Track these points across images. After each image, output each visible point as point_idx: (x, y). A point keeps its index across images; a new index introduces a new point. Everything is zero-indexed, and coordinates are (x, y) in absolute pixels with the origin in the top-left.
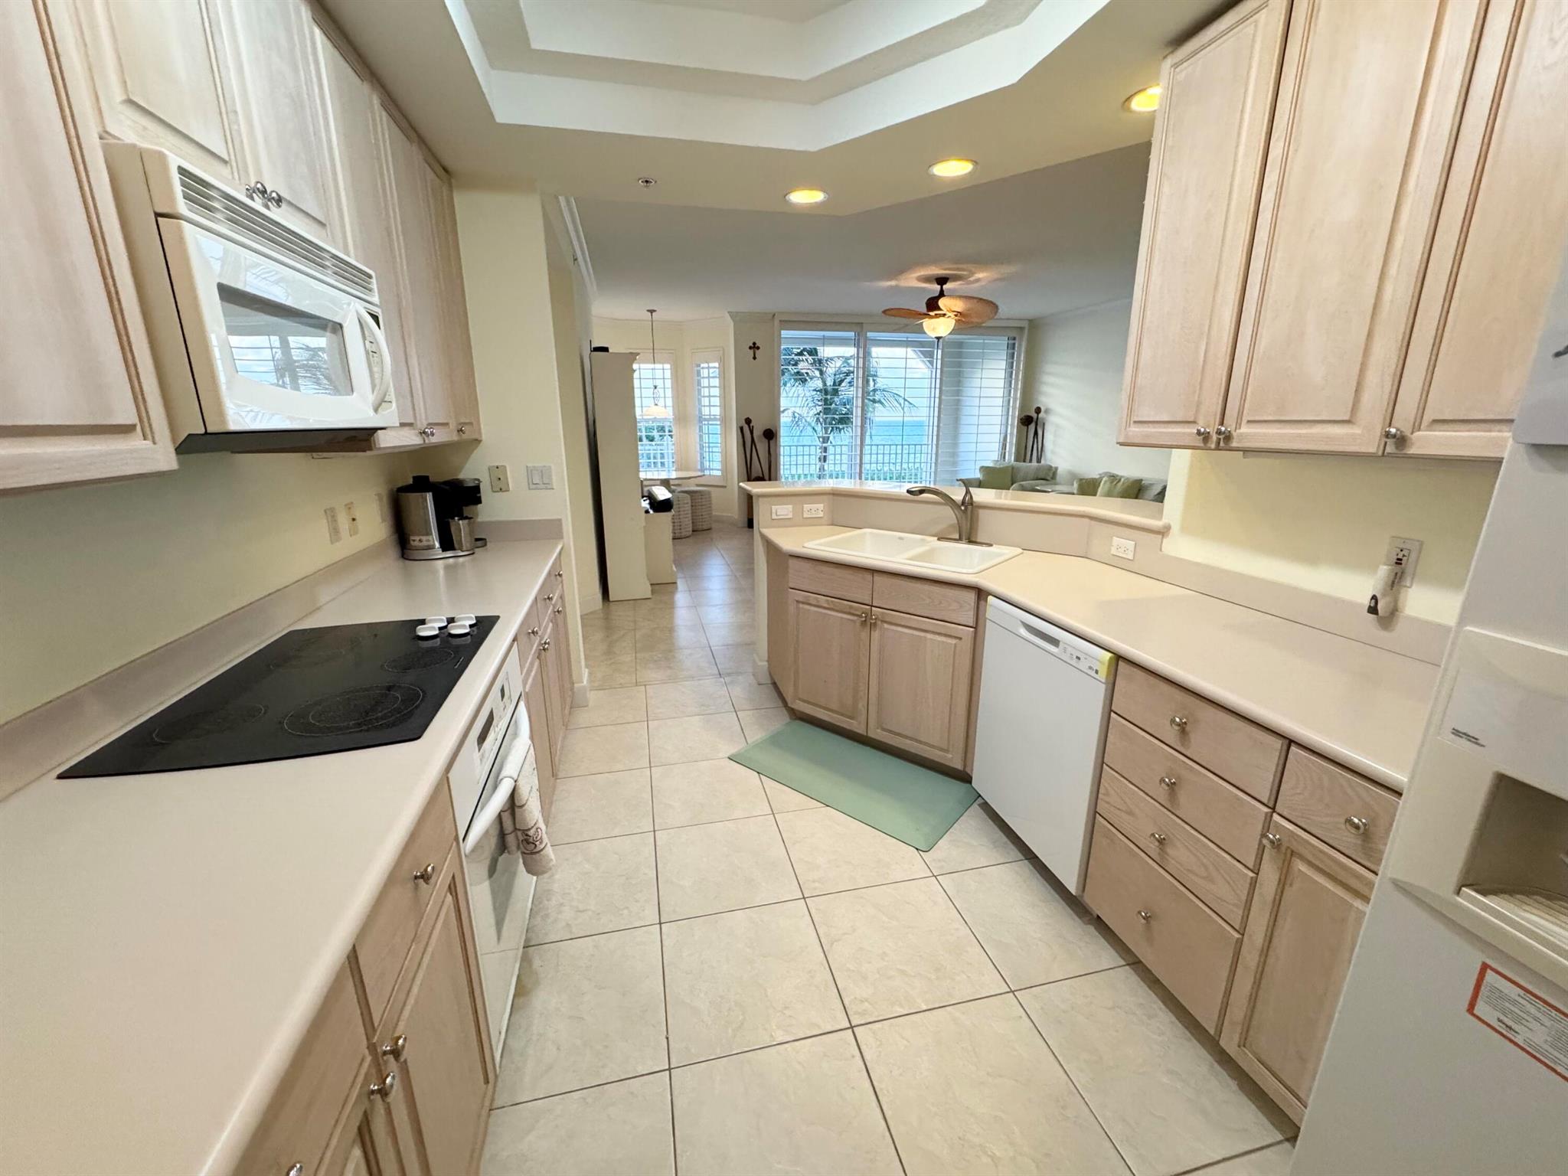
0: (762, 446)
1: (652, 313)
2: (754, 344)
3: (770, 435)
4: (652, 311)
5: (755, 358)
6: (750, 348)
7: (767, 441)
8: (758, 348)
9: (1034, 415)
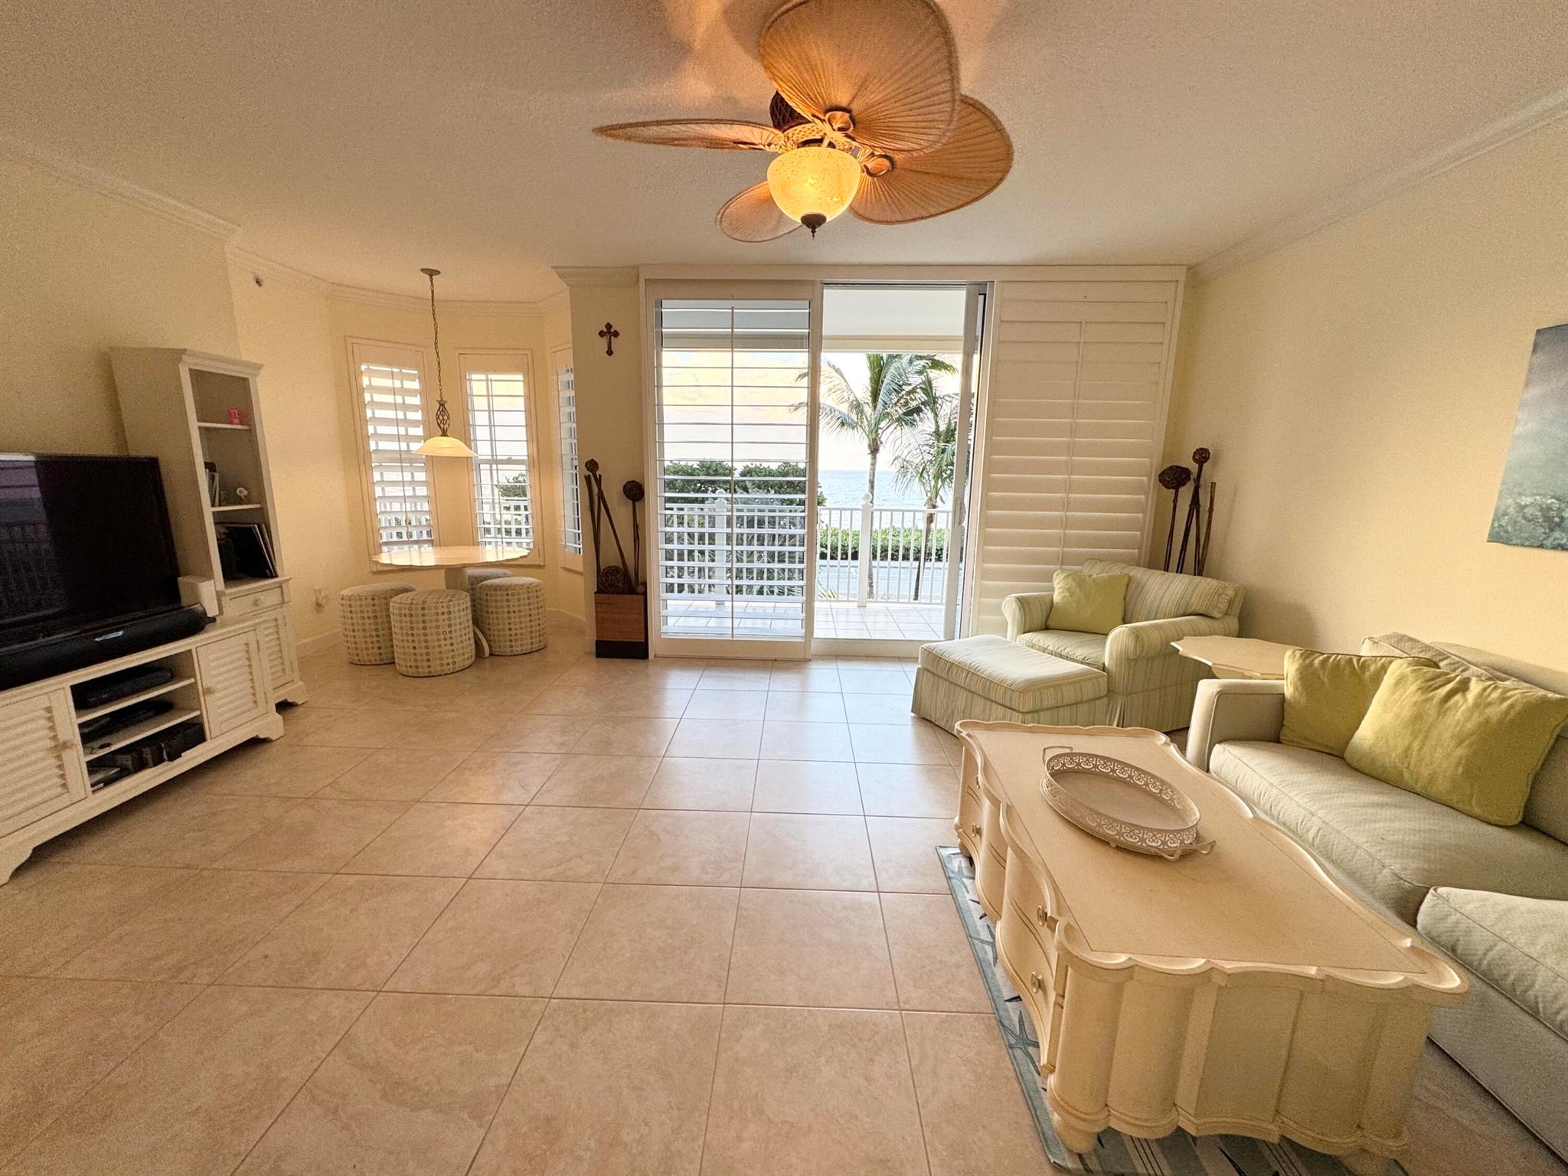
0: (620, 509)
1: (431, 276)
2: (609, 326)
3: (635, 492)
4: (431, 273)
5: (610, 352)
6: (601, 334)
7: (631, 502)
8: (616, 334)
9: (1193, 467)
